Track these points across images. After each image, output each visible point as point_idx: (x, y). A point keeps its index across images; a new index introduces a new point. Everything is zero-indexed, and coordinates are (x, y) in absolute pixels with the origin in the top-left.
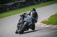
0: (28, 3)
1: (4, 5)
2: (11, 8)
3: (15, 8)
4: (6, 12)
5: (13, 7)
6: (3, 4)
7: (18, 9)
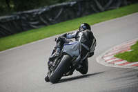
0: (83, 9)
1: (25, 12)
2: (42, 19)
3: (50, 20)
4: (29, 31)
5: (47, 17)
6: (22, 10)
7: (59, 22)
